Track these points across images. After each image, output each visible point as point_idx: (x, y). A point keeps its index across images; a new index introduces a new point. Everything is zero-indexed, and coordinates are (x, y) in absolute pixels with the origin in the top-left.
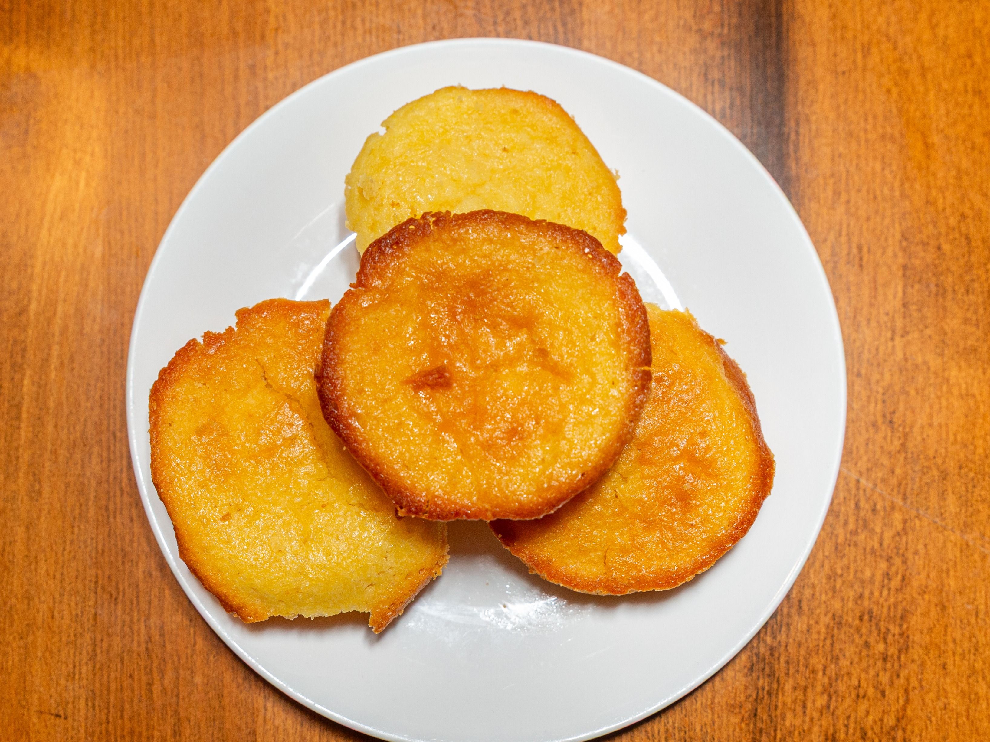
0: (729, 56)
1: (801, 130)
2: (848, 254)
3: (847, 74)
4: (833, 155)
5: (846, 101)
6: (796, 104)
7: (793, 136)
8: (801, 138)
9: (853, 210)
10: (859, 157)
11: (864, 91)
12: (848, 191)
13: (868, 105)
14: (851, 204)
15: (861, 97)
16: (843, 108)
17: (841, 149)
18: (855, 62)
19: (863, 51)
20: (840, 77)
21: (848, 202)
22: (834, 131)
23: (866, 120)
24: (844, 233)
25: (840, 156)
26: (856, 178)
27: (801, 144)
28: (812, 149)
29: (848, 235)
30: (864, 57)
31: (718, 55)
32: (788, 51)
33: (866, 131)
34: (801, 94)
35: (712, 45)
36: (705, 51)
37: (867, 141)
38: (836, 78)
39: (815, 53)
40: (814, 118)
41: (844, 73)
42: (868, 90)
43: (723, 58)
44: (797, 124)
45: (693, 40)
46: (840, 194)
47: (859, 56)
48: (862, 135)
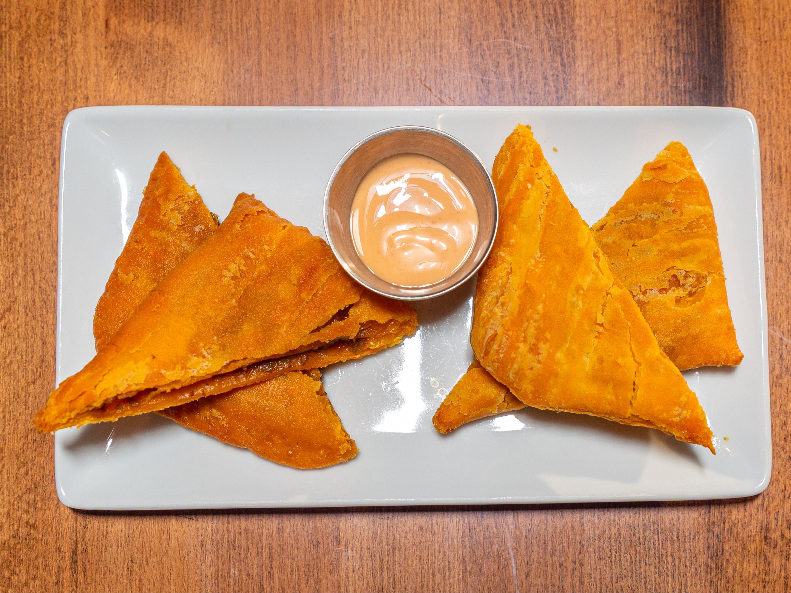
0: (682, 29)
1: (736, 84)
2: (771, 173)
3: (768, 43)
4: (759, 101)
5: (768, 63)
6: (732, 64)
7: (730, 88)
8: (736, 89)
9: (774, 141)
10: (778, 102)
11: (781, 55)
12: (770, 128)
13: (784, 66)
14: (773, 137)
15: (779, 59)
16: (765, 67)
17: (765, 97)
18: (774, 34)
19: (780, 26)
20: (763, 44)
21: (771, 135)
22: (759, 84)
23: (782, 76)
24: (768, 158)
25: (764, 102)
26: (776, 118)
27: (736, 94)
28: (744, 97)
29: (771, 160)
30: (781, 30)
31: (674, 28)
32: (725, 26)
33: (783, 84)
34: (735, 57)
35: (670, 23)
36: (665, 26)
37: (783, 91)
38: (760, 45)
39: (745, 28)
40: (745, 74)
41: (766, 42)
42: (784, 54)
43: (678, 31)
44: (733, 80)
45: (655, 19)
46: (764, 130)
47: (777, 29)
48: (780, 86)
